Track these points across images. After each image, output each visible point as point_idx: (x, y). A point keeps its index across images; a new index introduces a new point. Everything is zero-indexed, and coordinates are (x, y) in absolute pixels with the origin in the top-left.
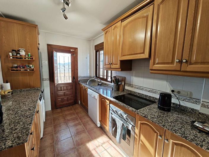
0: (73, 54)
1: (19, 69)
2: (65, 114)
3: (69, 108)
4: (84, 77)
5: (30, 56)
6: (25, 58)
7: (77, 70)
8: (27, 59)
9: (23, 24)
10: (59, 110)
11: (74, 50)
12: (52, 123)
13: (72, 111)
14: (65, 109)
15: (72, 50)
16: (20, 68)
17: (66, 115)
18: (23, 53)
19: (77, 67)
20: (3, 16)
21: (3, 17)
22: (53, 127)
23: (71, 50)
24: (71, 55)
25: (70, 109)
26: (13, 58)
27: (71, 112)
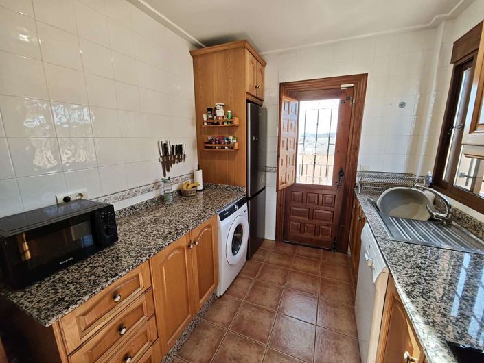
0: (348, 98)
1: (213, 145)
2: (294, 268)
3: (315, 254)
4: (380, 175)
5: (230, 117)
6: (223, 123)
7: (356, 148)
8: (225, 124)
9: (225, 50)
10: (288, 249)
11: (352, 85)
12: (256, 272)
13: (315, 267)
14: (302, 251)
15: (344, 86)
16: (216, 143)
17: (295, 271)
18: (220, 113)
19: (358, 141)
20: (202, 45)
21: (203, 47)
22: (251, 286)
23: (342, 86)
24: (342, 102)
25: (315, 257)
26: (207, 123)
27: (312, 268)
